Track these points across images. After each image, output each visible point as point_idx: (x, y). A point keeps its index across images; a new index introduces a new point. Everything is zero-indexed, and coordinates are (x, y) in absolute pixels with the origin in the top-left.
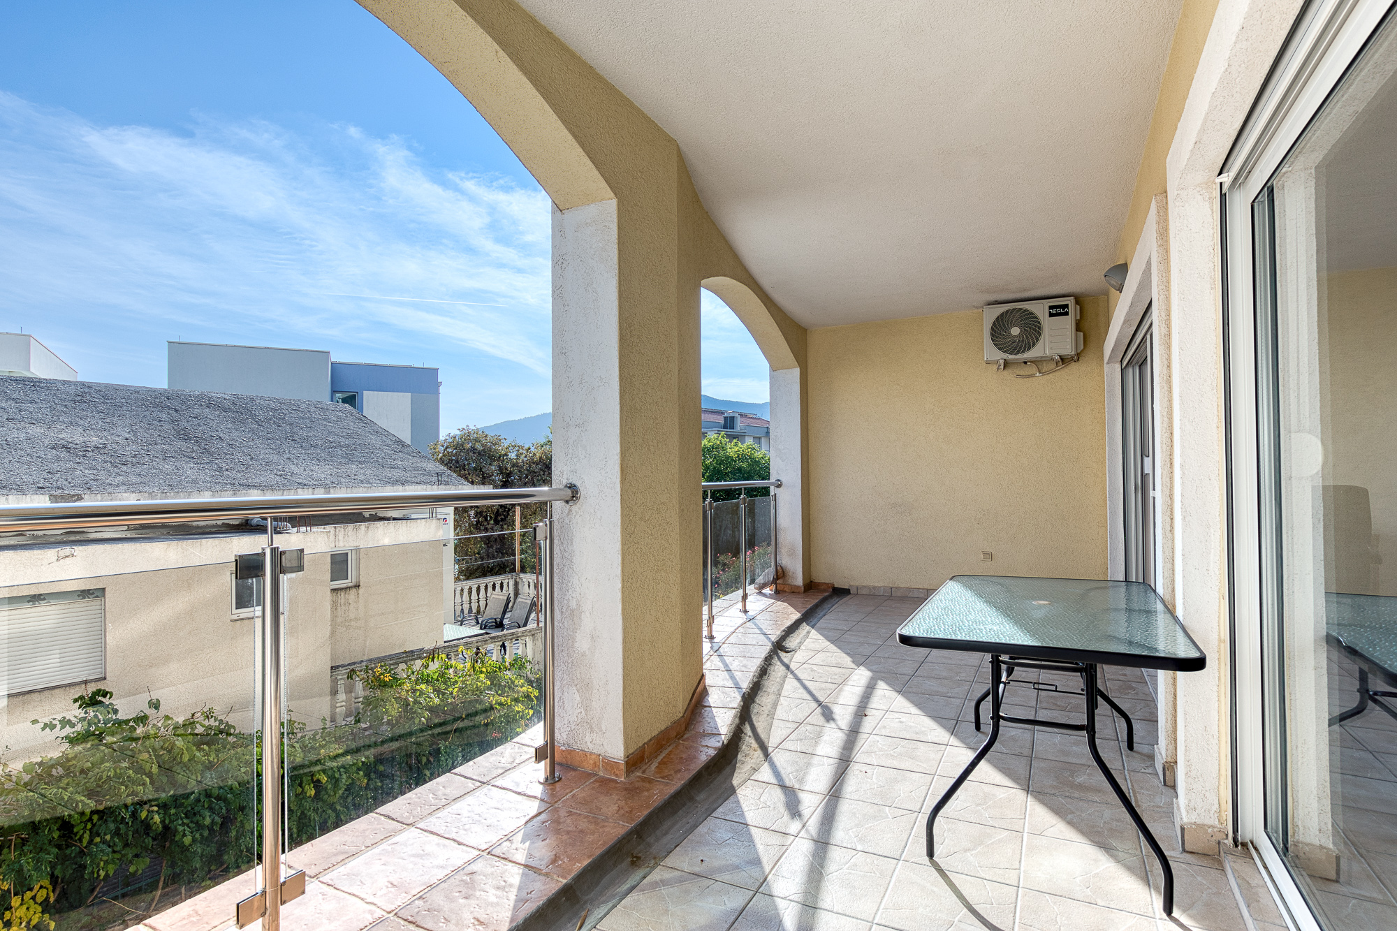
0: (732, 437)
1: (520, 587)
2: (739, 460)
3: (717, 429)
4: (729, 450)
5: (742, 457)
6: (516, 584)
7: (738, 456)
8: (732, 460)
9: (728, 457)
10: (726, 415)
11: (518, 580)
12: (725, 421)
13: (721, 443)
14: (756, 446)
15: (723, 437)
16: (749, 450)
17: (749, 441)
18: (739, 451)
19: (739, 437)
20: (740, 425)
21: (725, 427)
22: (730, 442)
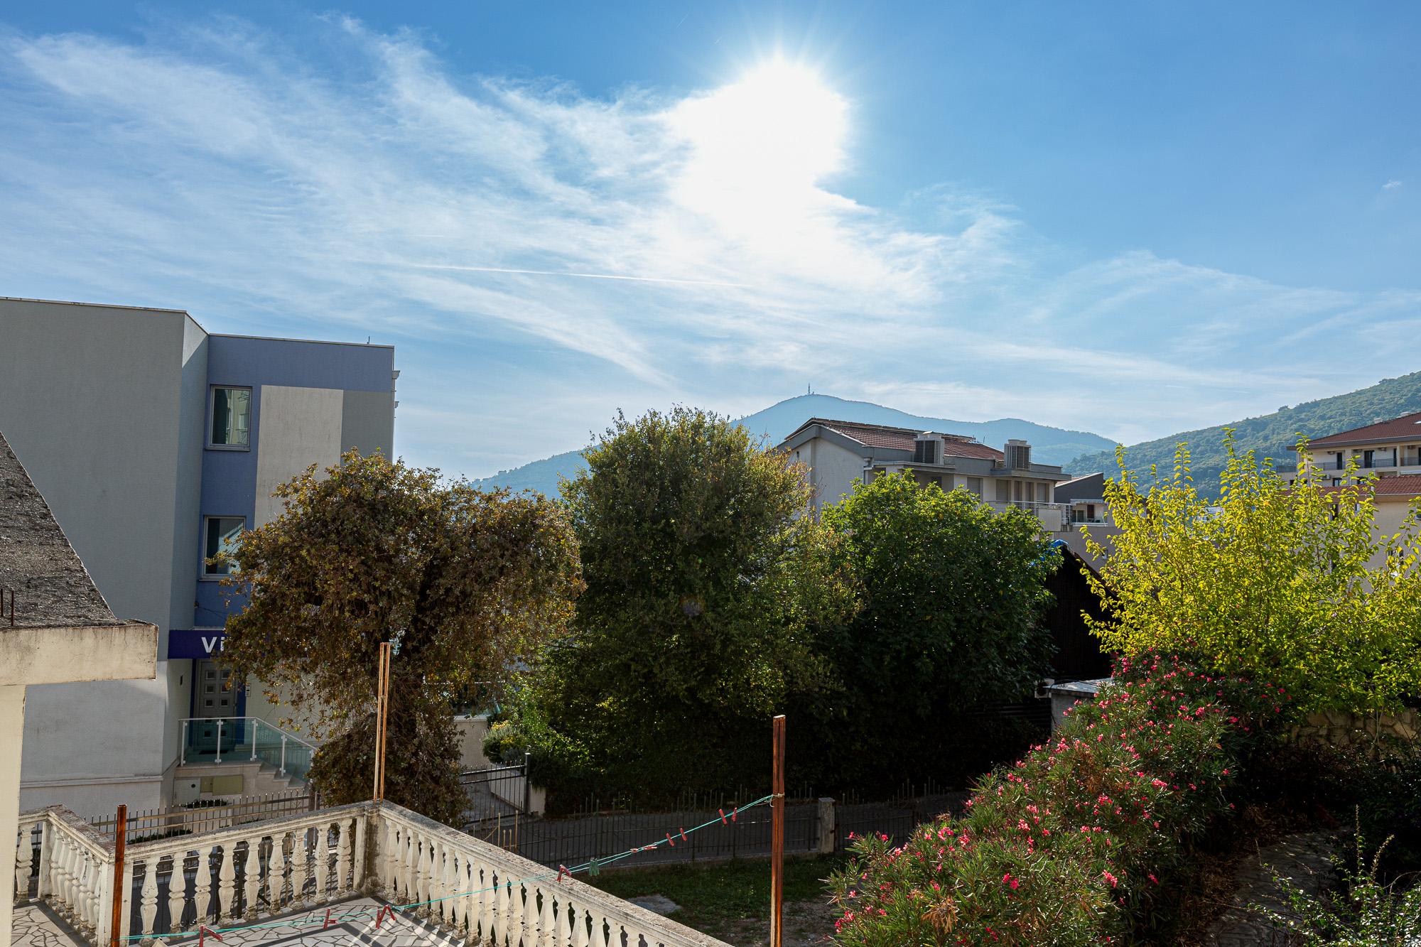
0: (923, 477)
1: (379, 838)
2: (938, 523)
3: (902, 462)
4: (919, 503)
5: (945, 518)
6: (371, 831)
7: (936, 516)
8: (925, 522)
9: (916, 518)
10: (919, 438)
11: (375, 821)
12: (917, 449)
13: (904, 489)
14: (973, 496)
15: (908, 478)
16: (959, 504)
17: (960, 486)
18: (938, 505)
19: (942, 479)
20: (943, 455)
21: (917, 458)
22: (924, 486)
